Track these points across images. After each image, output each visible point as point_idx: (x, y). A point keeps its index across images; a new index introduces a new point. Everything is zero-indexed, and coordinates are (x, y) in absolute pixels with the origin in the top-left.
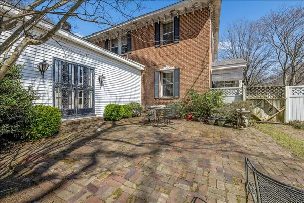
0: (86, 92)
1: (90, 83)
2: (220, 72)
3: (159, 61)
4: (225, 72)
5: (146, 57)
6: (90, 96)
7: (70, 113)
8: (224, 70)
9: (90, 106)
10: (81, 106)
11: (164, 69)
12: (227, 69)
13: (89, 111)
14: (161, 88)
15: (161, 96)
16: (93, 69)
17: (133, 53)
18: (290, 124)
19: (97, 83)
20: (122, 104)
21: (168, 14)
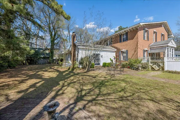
0: (98, 60)
1: (99, 57)
2: (155, 48)
3: (121, 48)
4: (157, 48)
5: (117, 46)
6: (99, 61)
7: (95, 64)
8: (156, 47)
9: (99, 63)
10: (97, 63)
11: (123, 50)
12: (158, 47)
13: (99, 64)
14: (122, 57)
15: (122, 60)
16: (100, 54)
17: (113, 45)
18: (166, 71)
19: (101, 57)
20: (107, 63)
21: (124, 32)
